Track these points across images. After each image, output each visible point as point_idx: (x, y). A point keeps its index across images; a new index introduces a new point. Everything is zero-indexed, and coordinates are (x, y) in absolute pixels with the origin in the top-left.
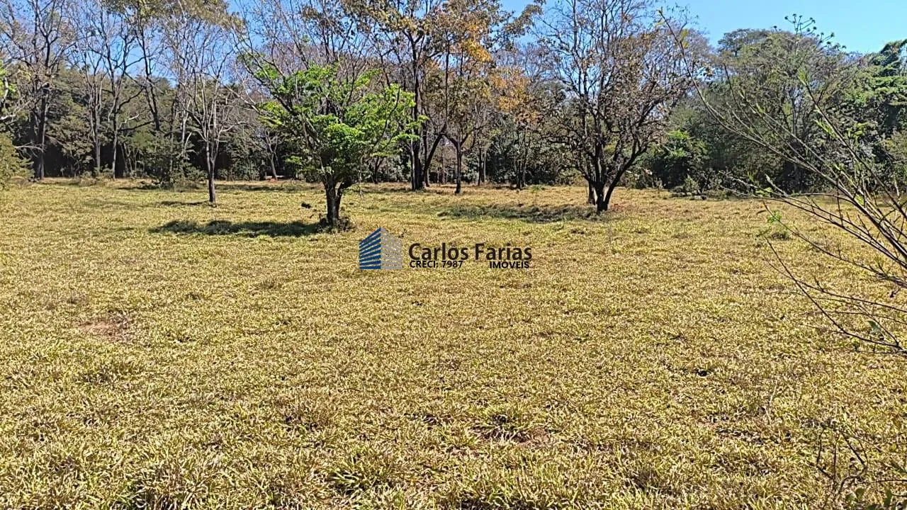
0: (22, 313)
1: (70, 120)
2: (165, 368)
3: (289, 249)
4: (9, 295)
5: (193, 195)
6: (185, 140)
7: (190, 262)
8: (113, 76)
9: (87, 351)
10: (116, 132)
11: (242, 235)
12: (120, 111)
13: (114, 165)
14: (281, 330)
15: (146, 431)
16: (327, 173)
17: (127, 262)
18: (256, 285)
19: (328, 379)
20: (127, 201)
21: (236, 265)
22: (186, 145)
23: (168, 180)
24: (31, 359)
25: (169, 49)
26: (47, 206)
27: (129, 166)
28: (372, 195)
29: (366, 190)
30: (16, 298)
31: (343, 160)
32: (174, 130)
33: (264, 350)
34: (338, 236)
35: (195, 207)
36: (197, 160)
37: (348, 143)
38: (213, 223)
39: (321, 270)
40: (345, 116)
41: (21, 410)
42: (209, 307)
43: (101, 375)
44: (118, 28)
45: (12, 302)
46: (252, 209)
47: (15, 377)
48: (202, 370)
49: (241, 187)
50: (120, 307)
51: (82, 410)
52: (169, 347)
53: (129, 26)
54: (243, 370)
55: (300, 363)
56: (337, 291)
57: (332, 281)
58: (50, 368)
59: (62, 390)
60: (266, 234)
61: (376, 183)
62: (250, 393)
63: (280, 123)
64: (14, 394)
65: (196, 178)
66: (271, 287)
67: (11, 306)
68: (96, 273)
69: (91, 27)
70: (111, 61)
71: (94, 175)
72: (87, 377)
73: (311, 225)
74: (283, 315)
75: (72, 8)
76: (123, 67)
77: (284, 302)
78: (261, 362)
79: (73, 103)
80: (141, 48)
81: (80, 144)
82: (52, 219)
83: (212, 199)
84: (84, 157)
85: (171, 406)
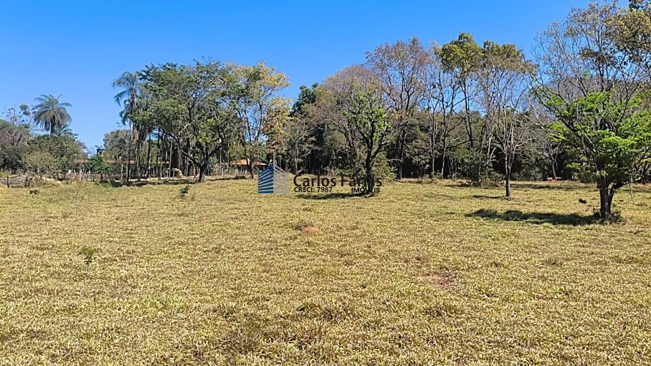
0: (391, 263)
1: (417, 142)
2: (478, 314)
3: (567, 235)
4: (384, 251)
5: (494, 191)
6: (490, 153)
7: (493, 240)
8: (444, 113)
9: (428, 294)
10: (445, 149)
11: (531, 222)
12: (448, 135)
13: (443, 170)
14: (564, 299)
15: (466, 357)
16: (601, 176)
17: (452, 236)
18: (542, 261)
19: (606, 346)
20: (450, 195)
21: (526, 244)
22: (491, 156)
23: (478, 180)
24: (396, 293)
25: (481, 92)
26: (404, 197)
27: (452, 171)
28: (641, 194)
29: (635, 190)
30: (387, 253)
31: (616, 166)
32: (482, 147)
33: (550, 312)
34: (609, 227)
35: (495, 200)
36: (499, 167)
37: (621, 150)
38: (509, 212)
39: (596, 254)
40: (618, 130)
41: (391, 325)
42: (507, 274)
43: (437, 311)
44: (449, 81)
45: (385, 255)
46: (538, 203)
47: (388, 303)
48: (504, 320)
49: (529, 186)
50: (447, 266)
51: (426, 333)
52: (480, 299)
53: (456, 79)
54: (534, 325)
55: (581, 328)
56: (611, 273)
57: (606, 264)
58: (407, 301)
59: (413, 317)
60: (549, 222)
61: (644, 184)
62: (540, 345)
63: (563, 138)
64: (387, 314)
65: (497, 179)
66: (554, 264)
67: (385, 258)
68: (433, 241)
69: (433, 82)
70: (444, 103)
71: (431, 177)
72: (428, 311)
73: (586, 217)
74: (565, 288)
75: (423, 72)
76: (451, 106)
77: (565, 277)
78: (548, 322)
79: (420, 132)
80: (463, 93)
81: (423, 157)
82: (406, 204)
83: (508, 194)
84: (424, 165)
85: (483, 343)
